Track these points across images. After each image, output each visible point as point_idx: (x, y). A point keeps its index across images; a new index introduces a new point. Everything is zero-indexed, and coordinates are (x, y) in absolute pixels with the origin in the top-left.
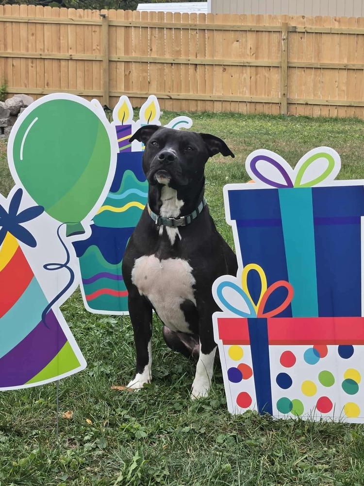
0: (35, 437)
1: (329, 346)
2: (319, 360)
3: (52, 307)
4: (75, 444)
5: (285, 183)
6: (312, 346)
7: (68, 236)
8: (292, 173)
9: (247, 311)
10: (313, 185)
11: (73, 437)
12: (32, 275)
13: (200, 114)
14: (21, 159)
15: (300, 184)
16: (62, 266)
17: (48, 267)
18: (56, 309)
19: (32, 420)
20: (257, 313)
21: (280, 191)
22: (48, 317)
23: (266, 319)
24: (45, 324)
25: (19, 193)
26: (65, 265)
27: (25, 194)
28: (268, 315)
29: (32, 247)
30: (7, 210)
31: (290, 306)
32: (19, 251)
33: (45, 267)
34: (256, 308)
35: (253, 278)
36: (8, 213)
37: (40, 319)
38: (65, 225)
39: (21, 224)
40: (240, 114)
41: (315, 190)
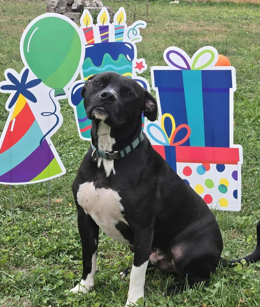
0: (38, 212)
1: (211, 165)
2: (205, 172)
3: (46, 138)
4: (60, 217)
5: (186, 67)
6: (201, 164)
7: (55, 96)
8: (190, 61)
9: (164, 141)
10: (202, 69)
11: (59, 213)
12: (34, 119)
13: (205, 3)
14: (28, 51)
15: (195, 68)
16: (52, 114)
17: (44, 114)
18: (48, 139)
19: (38, 203)
20: (170, 143)
21: (183, 72)
22: (43, 143)
23: (175, 146)
24: (42, 147)
25: (27, 71)
26: (54, 113)
27: (30, 72)
28: (176, 144)
29: (34, 102)
30: (20, 81)
31: (188, 140)
32: (27, 105)
33: (42, 114)
34: (169, 140)
35: (167, 122)
36: (20, 83)
37: (39, 144)
38: (54, 90)
39: (28, 89)
40: (233, 3)
41: (203, 72)
